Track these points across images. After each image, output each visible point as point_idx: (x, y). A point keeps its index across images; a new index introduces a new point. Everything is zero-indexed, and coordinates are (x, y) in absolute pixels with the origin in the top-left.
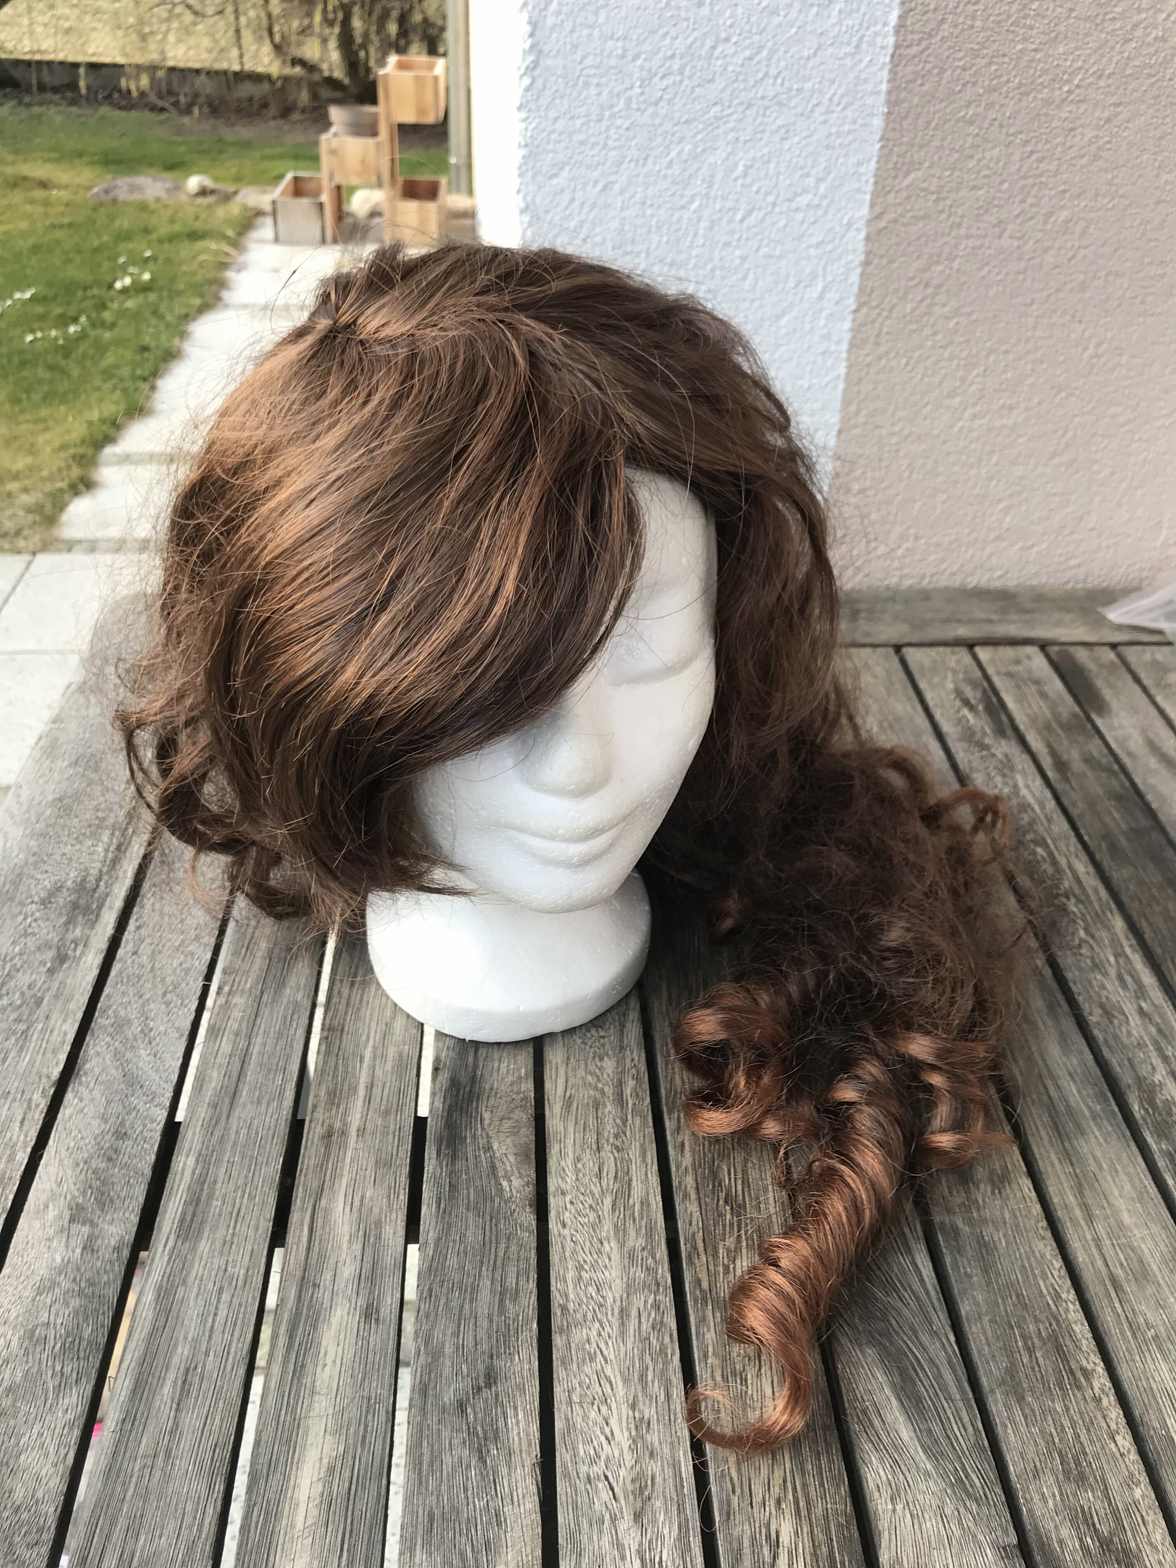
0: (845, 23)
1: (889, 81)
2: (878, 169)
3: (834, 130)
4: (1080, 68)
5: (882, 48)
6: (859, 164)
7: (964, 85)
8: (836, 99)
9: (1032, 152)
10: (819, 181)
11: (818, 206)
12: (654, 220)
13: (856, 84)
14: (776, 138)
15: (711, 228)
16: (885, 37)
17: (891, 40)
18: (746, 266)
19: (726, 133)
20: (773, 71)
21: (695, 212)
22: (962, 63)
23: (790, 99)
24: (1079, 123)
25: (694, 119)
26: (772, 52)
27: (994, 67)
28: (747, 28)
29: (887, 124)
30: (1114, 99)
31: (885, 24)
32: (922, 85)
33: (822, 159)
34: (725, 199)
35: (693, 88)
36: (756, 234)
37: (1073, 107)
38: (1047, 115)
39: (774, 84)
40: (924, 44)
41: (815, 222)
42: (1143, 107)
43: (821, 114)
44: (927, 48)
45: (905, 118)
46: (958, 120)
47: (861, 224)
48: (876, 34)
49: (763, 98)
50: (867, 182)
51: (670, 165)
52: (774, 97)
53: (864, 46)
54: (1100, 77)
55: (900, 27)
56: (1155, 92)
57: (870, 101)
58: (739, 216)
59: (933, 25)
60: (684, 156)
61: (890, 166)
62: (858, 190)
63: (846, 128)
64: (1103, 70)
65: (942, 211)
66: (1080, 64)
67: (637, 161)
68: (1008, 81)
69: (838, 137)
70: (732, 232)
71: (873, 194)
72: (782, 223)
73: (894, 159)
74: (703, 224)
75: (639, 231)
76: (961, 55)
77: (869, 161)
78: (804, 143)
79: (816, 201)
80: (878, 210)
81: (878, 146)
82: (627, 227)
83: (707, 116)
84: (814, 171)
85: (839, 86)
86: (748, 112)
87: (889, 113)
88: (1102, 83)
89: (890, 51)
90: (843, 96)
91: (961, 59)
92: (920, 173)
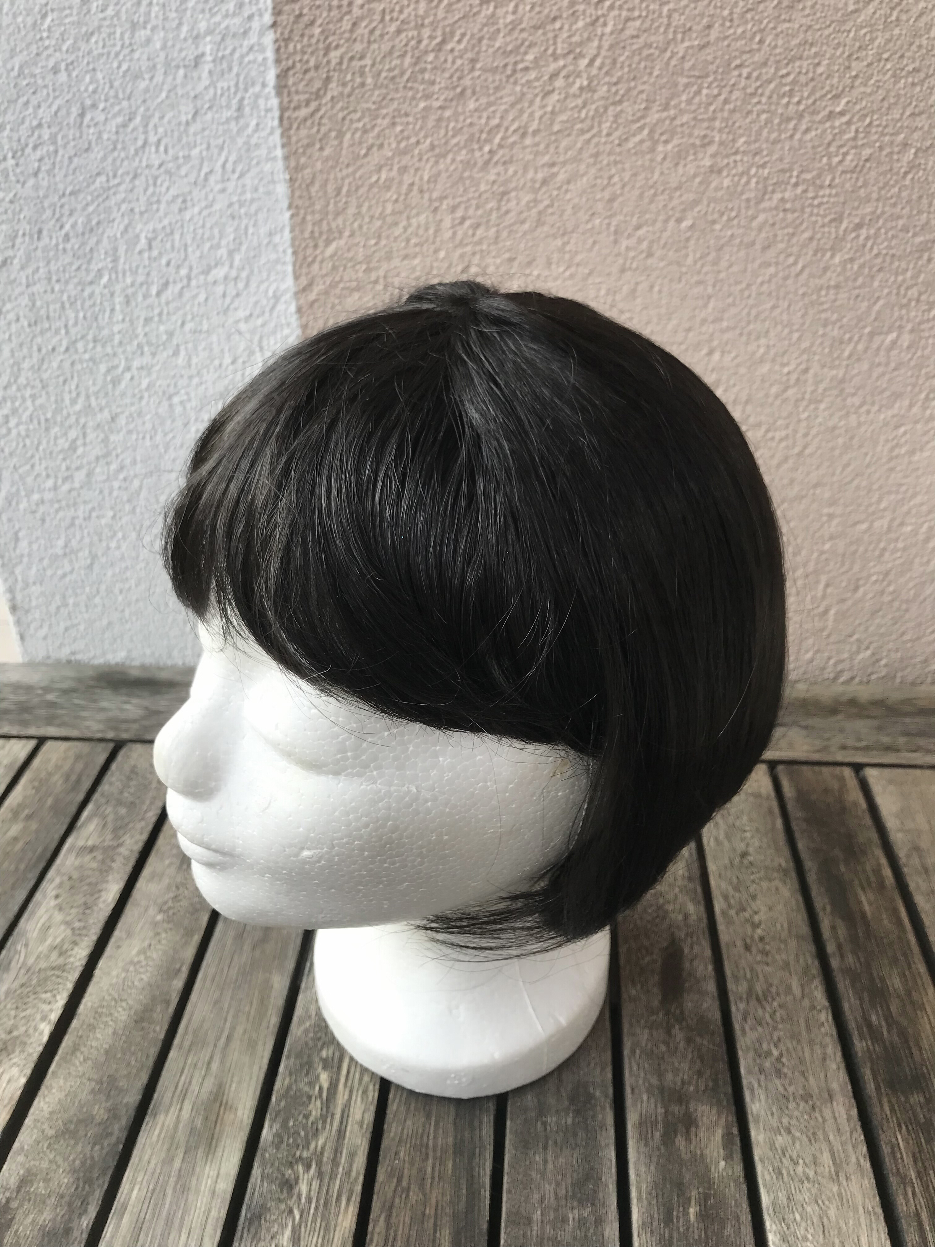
0: (219, 85)
1: (283, 146)
2: (293, 239)
3: (235, 199)
4: (498, 126)
5: (267, 111)
6: (271, 234)
7: (369, 149)
8: (229, 166)
9: (463, 219)
10: (231, 253)
11: (236, 279)
12: (65, 298)
13: (248, 150)
14: (175, 207)
15: (128, 302)
16: (267, 99)
17: (274, 102)
18: (175, 342)
19: (119, 205)
20: (152, 139)
21: (105, 287)
22: (360, 125)
23: (179, 167)
24: (513, 185)
25: (79, 191)
26: (146, 119)
27: (399, 128)
28: (112, 93)
29: (293, 192)
30: (546, 158)
31: (264, 85)
32: (321, 149)
33: (230, 230)
34: (135, 273)
35: (70, 158)
36: (178, 309)
37: (500, 168)
38: (471, 177)
39: (157, 151)
40: (313, 105)
41: (238, 295)
42: (583, 167)
43: (217, 182)
44: (317, 110)
45: (312, 182)
46: (371, 186)
47: (289, 296)
48: (257, 96)
49: (147, 166)
50: (284, 252)
51: (67, 238)
52: (160, 166)
53: (247, 110)
54: (524, 135)
55: (281, 88)
56: (592, 150)
57: (268, 167)
58: (154, 290)
59: (318, 84)
60: (80, 228)
61: (307, 235)
62: (277, 261)
63: (248, 196)
64: (526, 127)
65: (376, 282)
66: (495, 121)
67: (31, 237)
68: (418, 142)
69: (241, 206)
70: (151, 307)
71: (294, 265)
72: (202, 297)
73: (309, 228)
74: (119, 299)
75: (52, 307)
76: (359, 114)
77: (282, 230)
78: (205, 213)
79: (234, 273)
80: (304, 281)
81: (288, 215)
82: (38, 303)
83: (92, 188)
84: (224, 242)
85: (229, 152)
86: (137, 182)
87: (291, 179)
88: (528, 141)
89: (277, 114)
90: (235, 163)
91: (359, 120)
92: (342, 242)
